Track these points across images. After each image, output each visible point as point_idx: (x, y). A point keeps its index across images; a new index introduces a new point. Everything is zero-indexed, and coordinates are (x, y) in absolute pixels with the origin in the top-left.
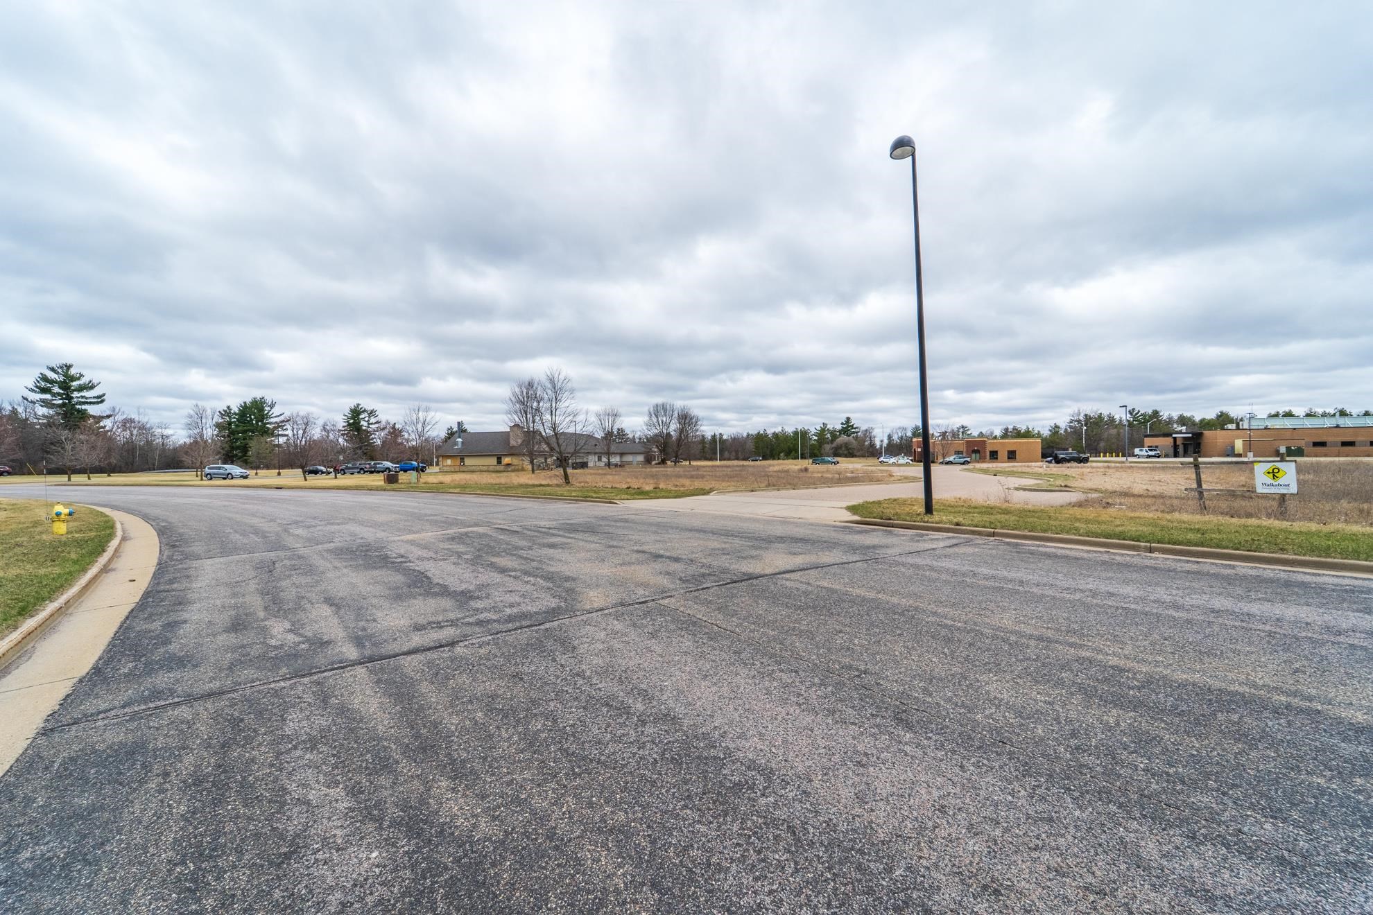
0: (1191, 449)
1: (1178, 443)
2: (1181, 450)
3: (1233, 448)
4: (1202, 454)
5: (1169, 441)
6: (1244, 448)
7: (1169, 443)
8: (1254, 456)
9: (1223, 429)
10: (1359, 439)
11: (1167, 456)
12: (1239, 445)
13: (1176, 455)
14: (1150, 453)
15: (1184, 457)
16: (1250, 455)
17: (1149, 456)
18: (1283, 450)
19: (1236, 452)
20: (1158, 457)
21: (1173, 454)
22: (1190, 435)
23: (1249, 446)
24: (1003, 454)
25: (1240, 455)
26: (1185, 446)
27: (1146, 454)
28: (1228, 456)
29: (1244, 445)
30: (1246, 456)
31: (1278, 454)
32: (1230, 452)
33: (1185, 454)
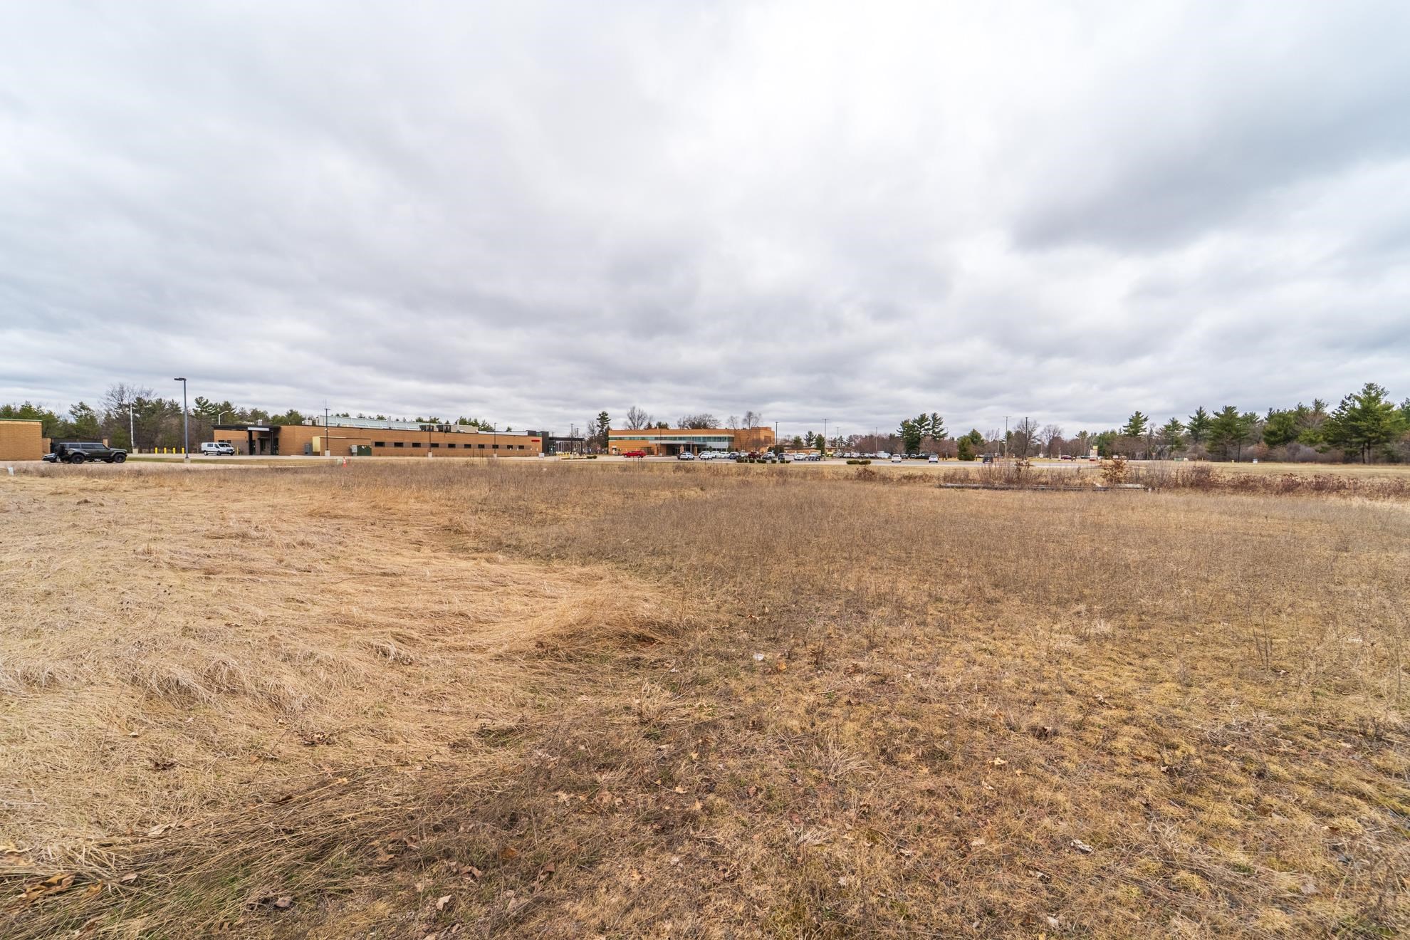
0: (268, 446)
1: (254, 438)
2: (257, 446)
3: (311, 445)
4: (278, 451)
5: (243, 435)
6: (321, 446)
7: (243, 438)
8: (331, 455)
9: (298, 424)
10: (406, 441)
11: (241, 453)
12: (317, 442)
13: (252, 452)
14: (224, 449)
15: (261, 454)
16: (328, 453)
17: (220, 453)
18: (355, 449)
19: (312, 450)
20: (232, 454)
21: (248, 451)
22: (268, 430)
23: (326, 443)
25: (317, 454)
26: (262, 442)
27: (217, 450)
28: (306, 454)
29: (322, 442)
30: (324, 455)
31: (352, 454)
32: (308, 450)
33: (262, 451)
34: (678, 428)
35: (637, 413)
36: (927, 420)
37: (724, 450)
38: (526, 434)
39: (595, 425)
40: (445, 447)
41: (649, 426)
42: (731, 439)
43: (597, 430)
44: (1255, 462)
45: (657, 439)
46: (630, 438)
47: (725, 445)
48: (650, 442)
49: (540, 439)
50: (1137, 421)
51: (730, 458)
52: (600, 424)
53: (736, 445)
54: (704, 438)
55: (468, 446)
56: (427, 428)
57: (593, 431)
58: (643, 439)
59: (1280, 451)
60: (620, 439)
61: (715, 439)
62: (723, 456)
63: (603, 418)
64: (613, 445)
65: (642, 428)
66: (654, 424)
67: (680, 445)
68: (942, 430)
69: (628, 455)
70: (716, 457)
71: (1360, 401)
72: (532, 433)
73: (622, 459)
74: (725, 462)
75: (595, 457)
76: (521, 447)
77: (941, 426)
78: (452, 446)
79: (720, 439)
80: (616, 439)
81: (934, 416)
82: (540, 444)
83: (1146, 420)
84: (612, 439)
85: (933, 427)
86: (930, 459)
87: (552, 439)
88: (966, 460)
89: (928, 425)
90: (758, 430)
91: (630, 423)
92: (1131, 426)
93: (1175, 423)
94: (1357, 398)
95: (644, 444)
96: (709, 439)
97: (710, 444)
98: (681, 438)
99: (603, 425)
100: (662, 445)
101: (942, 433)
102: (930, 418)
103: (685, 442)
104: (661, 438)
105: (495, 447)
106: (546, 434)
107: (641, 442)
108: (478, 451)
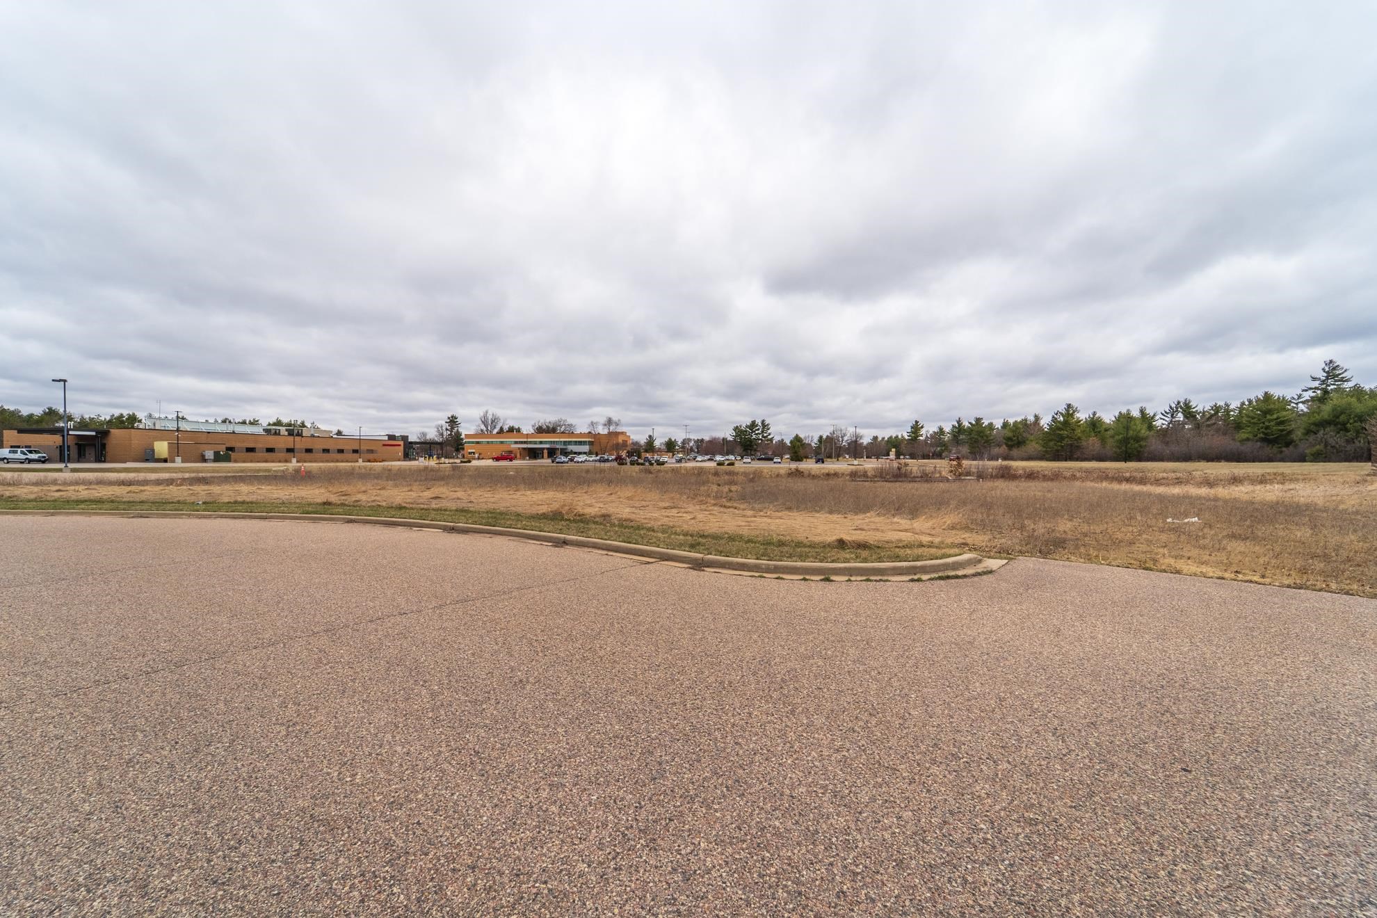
0: (90, 452)
1: (70, 442)
2: (73, 452)
3: (153, 451)
4: (108, 458)
5: (57, 439)
6: (169, 452)
7: (52, 443)
8: (182, 462)
9: (133, 428)
10: (258, 446)
11: (52, 460)
12: (162, 448)
13: (62, 460)
14: (32, 456)
15: (79, 461)
16: (178, 459)
18: (209, 454)
19: (156, 457)
20: (43, 462)
21: (58, 459)
22: (94, 433)
23: (176, 450)
25: (165, 461)
26: (81, 448)
27: (24, 457)
28: (147, 460)
29: (169, 447)
30: (173, 461)
31: (204, 460)
32: (147, 457)
33: (81, 457)
34: (532, 432)
35: (490, 417)
36: (757, 425)
37: (585, 453)
38: (386, 438)
39: (444, 428)
40: (301, 452)
41: (501, 429)
42: (591, 443)
43: (446, 433)
44: (1000, 461)
45: (516, 443)
46: (488, 442)
47: (586, 448)
48: (510, 446)
49: (401, 443)
50: (916, 428)
51: (600, 461)
52: (449, 428)
53: (595, 449)
54: (565, 442)
55: (326, 451)
56: (273, 432)
57: (441, 435)
58: (502, 442)
59: (1015, 452)
60: (478, 443)
61: (576, 443)
62: (591, 459)
63: (453, 421)
64: (469, 449)
65: (495, 431)
66: (506, 428)
67: (544, 449)
68: (770, 434)
69: (497, 459)
70: (586, 461)
71: (1063, 416)
72: (392, 437)
73: (490, 462)
74: (593, 464)
75: (469, 462)
77: (769, 431)
78: (309, 451)
79: (580, 443)
80: (473, 443)
81: (763, 422)
82: (402, 448)
83: (922, 427)
84: (469, 442)
85: (762, 432)
86: (775, 460)
87: (411, 443)
88: (796, 461)
89: (758, 429)
90: (617, 434)
91: (483, 427)
92: (912, 432)
93: (941, 429)
94: (1062, 414)
95: (505, 448)
96: (570, 443)
97: (570, 448)
98: (541, 442)
99: (452, 428)
100: (523, 448)
101: (770, 437)
102: (760, 424)
103: (547, 446)
104: (521, 442)
105: (355, 451)
106: (405, 438)
107: (502, 446)
108: (340, 456)
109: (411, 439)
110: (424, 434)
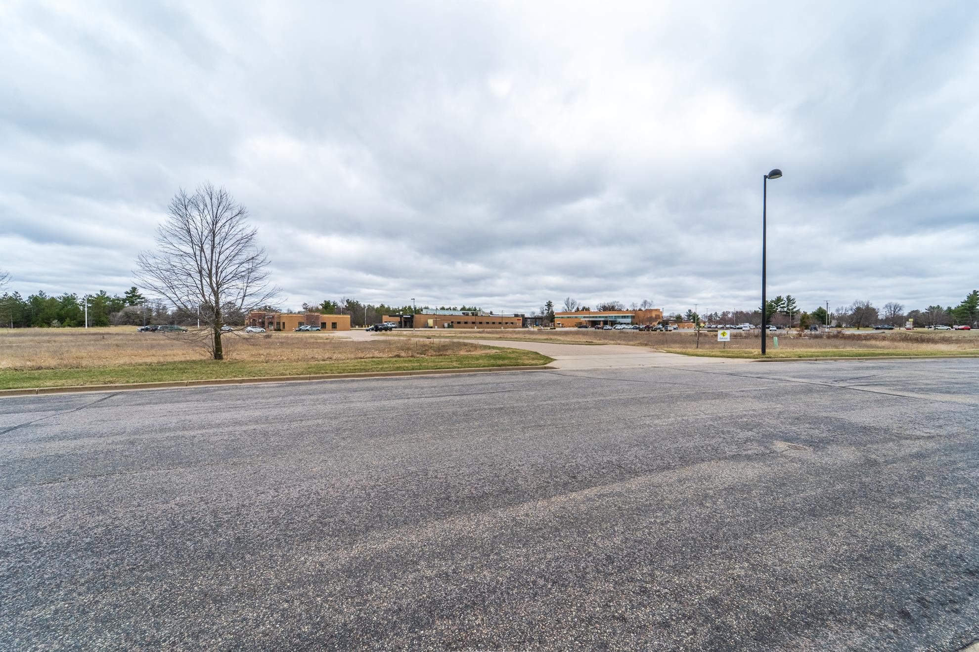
0: (408, 324)
1: (403, 320)
2: (404, 324)
3: (428, 323)
4: (414, 327)
5: (399, 319)
6: (433, 324)
8: (438, 328)
9: (421, 314)
12: (431, 322)
13: (401, 328)
15: (405, 328)
16: (436, 327)
18: (446, 325)
19: (429, 326)
22: (409, 316)
23: (435, 323)
24: (329, 325)
25: (432, 327)
26: (405, 322)
28: (426, 327)
29: (433, 322)
30: (434, 328)
31: (444, 327)
32: (426, 326)
33: (405, 326)
34: (596, 310)
35: (570, 301)
36: (782, 300)
37: (628, 324)
38: (513, 316)
39: (545, 309)
40: (478, 324)
41: (578, 309)
42: (633, 317)
43: (546, 312)
45: (584, 317)
46: (568, 317)
47: (629, 320)
48: (582, 319)
49: (521, 318)
51: (633, 329)
52: (547, 309)
53: (636, 320)
54: (615, 316)
55: (488, 323)
57: (543, 313)
58: (576, 317)
60: (562, 317)
61: (622, 317)
62: (629, 327)
63: (549, 305)
64: (557, 321)
65: (573, 311)
66: (581, 308)
67: (600, 321)
68: (795, 307)
70: (624, 328)
72: (516, 316)
74: (630, 330)
75: (555, 329)
76: (512, 323)
77: (794, 305)
78: (481, 323)
79: (625, 317)
80: (559, 317)
81: (788, 298)
82: (521, 321)
84: (557, 317)
85: (788, 306)
87: (526, 318)
89: (784, 304)
90: (651, 311)
91: (566, 307)
95: (577, 321)
96: (619, 317)
97: (619, 320)
98: (600, 317)
99: (549, 309)
100: (588, 321)
101: (795, 310)
102: (785, 299)
103: (603, 319)
104: (587, 317)
105: (500, 323)
106: (523, 316)
107: (576, 319)
108: (493, 326)
109: (527, 315)
110: (533, 313)
